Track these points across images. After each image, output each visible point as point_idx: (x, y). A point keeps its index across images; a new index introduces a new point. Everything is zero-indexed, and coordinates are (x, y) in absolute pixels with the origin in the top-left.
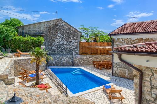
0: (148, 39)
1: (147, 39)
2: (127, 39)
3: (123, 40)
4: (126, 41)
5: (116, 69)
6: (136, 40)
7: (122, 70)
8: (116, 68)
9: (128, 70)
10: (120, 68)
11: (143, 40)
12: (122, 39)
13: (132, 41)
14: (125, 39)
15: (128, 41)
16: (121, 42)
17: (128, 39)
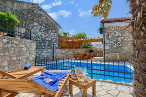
3: (113, 28)
6: (124, 27)
7: (114, 55)
8: (108, 54)
9: (119, 54)
10: (111, 53)
13: (121, 29)
14: (115, 27)
15: (118, 28)
17: (117, 26)
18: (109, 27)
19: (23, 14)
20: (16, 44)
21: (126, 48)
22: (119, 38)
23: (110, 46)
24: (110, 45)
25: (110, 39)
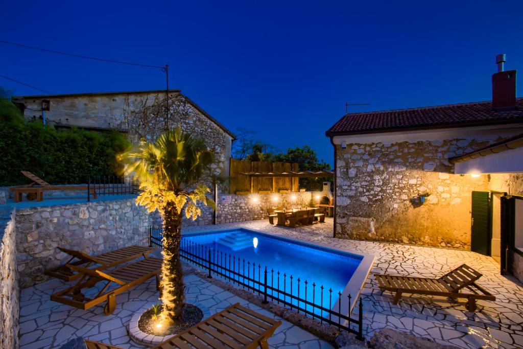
0: (422, 142)
1: (418, 142)
2: (370, 146)
3: (362, 147)
4: (368, 149)
5: (344, 221)
6: (392, 145)
7: (360, 221)
8: (344, 217)
9: (375, 220)
10: (354, 216)
11: (411, 146)
12: (359, 145)
13: (383, 150)
14: (365, 145)
15: (374, 149)
16: (355, 152)
17: (373, 144)
18: (351, 145)
19: (146, 117)
20: (116, 210)
21: (396, 206)
22: (377, 177)
23: (350, 197)
24: (352, 193)
25: (351, 179)
